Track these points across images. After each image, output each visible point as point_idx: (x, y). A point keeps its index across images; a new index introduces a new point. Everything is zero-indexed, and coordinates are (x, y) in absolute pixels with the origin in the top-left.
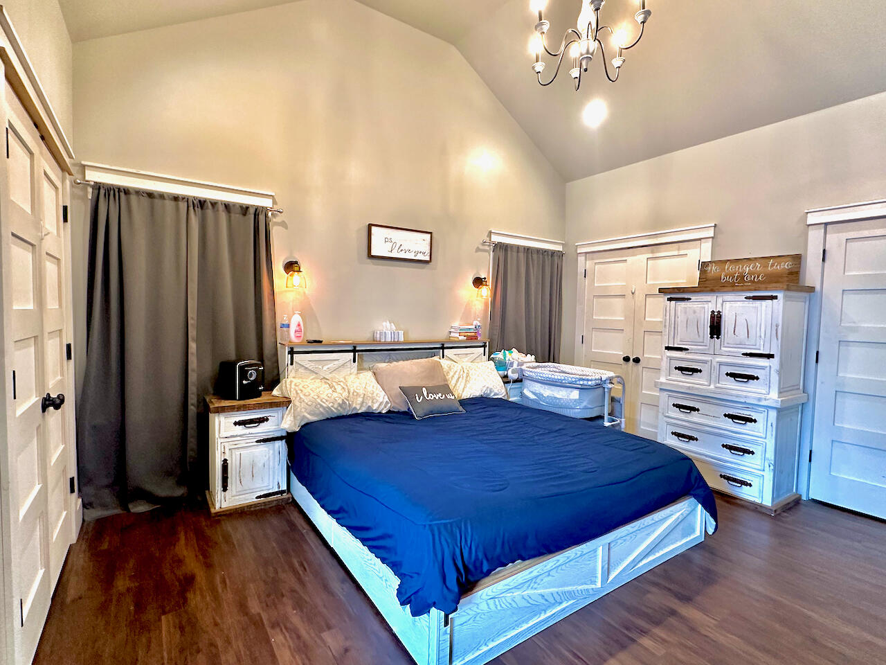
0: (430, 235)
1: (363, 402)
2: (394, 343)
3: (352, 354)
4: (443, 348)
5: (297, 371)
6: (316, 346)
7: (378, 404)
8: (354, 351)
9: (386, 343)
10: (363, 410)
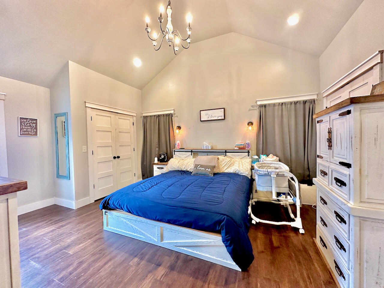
0: (223, 109)
1: (185, 167)
2: (207, 150)
3: (191, 153)
4: (226, 152)
5: (176, 157)
6: (182, 150)
7: (190, 169)
8: (191, 152)
9: (204, 150)
10: (185, 170)
